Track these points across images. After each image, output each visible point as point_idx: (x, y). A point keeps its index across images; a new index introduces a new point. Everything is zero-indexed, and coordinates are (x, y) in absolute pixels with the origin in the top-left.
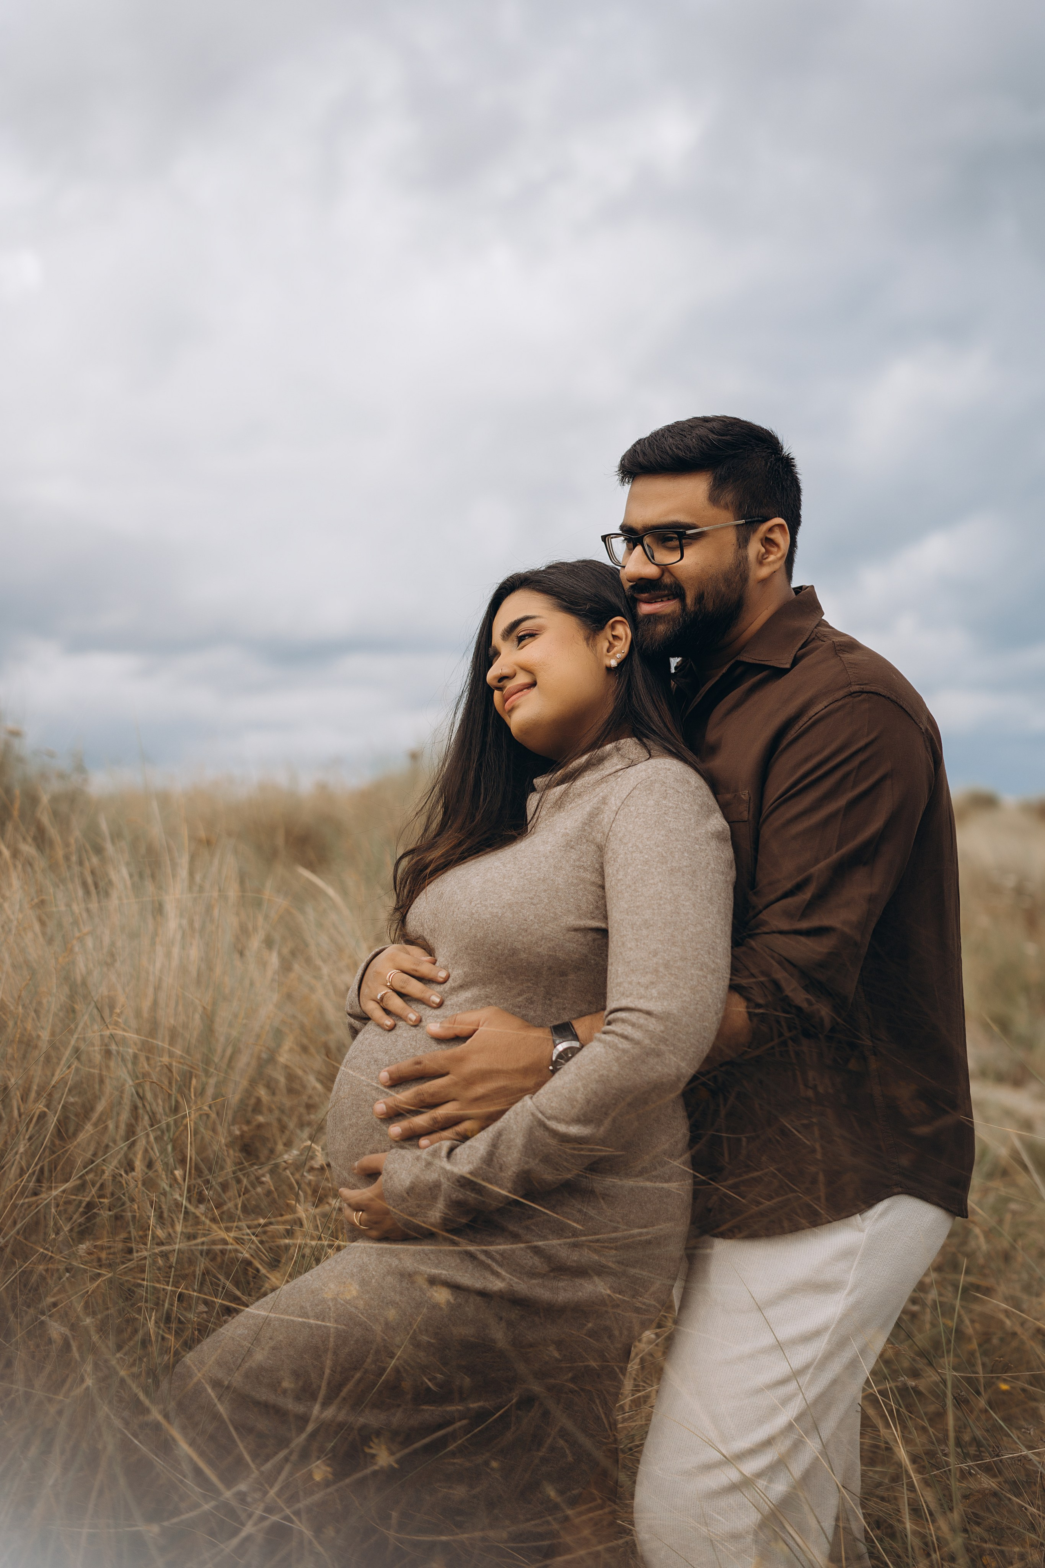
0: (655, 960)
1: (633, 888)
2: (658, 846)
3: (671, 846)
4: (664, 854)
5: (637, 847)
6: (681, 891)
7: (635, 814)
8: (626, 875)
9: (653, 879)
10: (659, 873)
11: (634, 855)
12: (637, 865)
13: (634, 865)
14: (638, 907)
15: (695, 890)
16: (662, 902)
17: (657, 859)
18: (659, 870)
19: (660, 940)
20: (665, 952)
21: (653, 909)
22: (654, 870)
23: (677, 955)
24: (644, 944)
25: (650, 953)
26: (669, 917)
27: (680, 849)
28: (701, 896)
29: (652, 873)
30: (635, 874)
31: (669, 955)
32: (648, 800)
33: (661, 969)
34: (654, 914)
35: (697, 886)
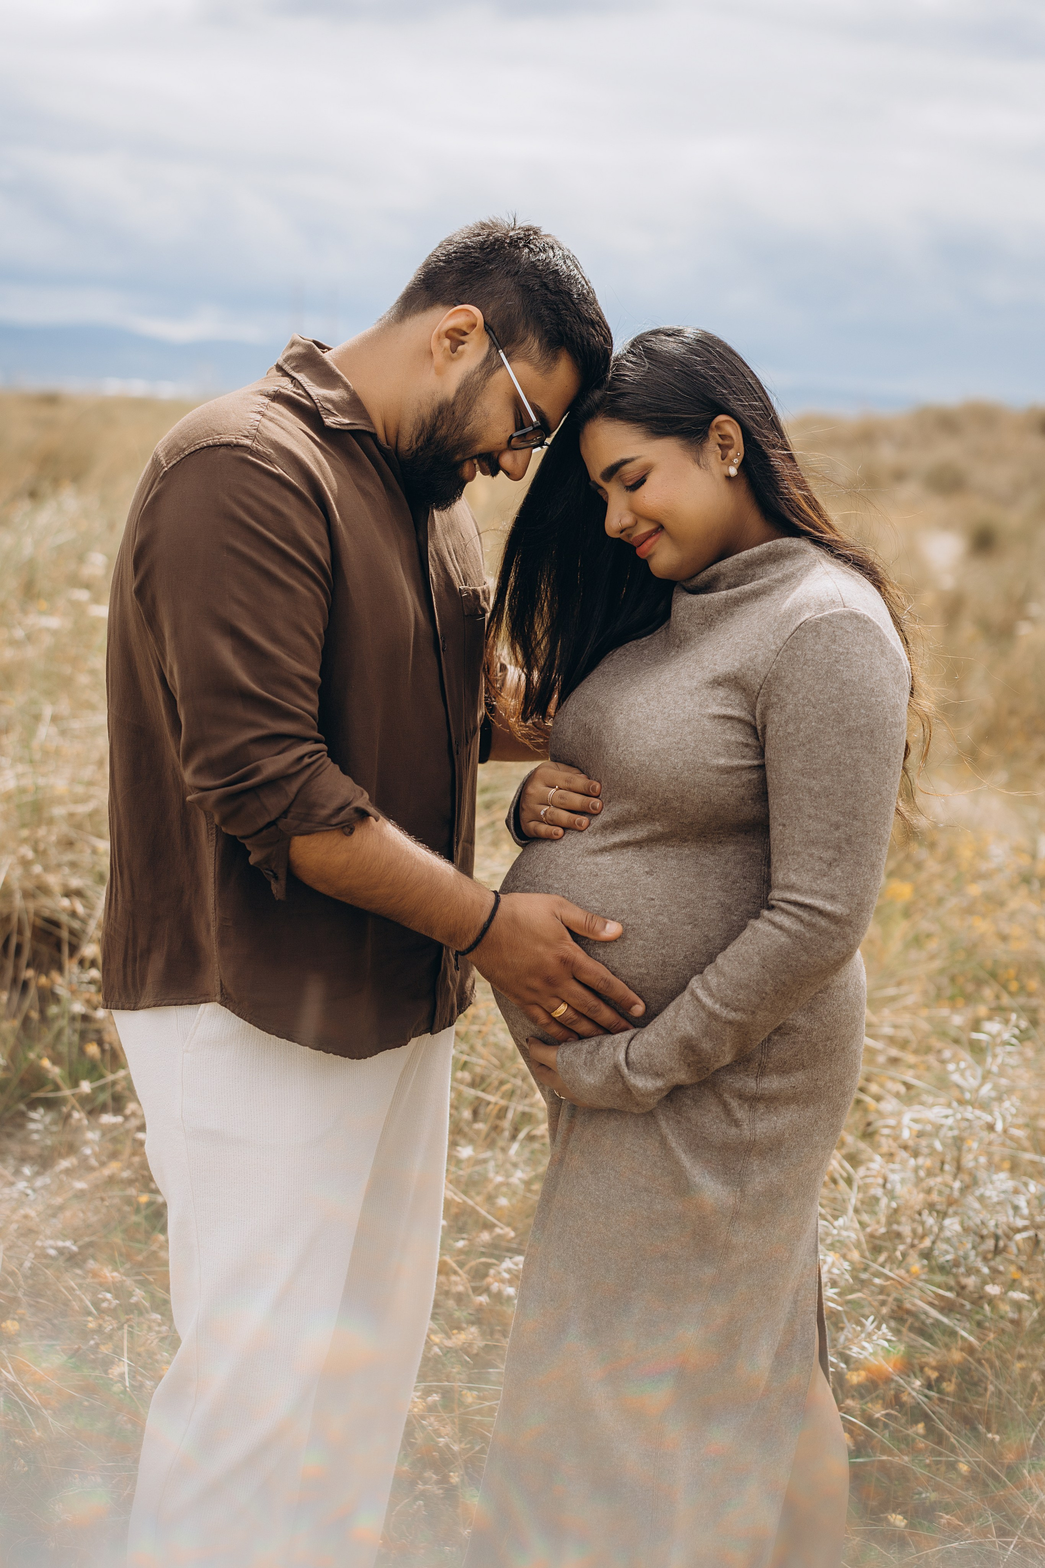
0: (837, 834)
1: (808, 747)
2: (832, 702)
3: (846, 702)
4: (841, 712)
5: (809, 701)
6: (861, 755)
7: (802, 660)
8: (798, 730)
9: (829, 740)
10: (836, 734)
11: (807, 709)
12: (811, 722)
13: (807, 721)
14: (815, 771)
15: (874, 753)
16: (841, 768)
17: (833, 717)
18: (836, 730)
19: (840, 812)
20: (846, 827)
21: (833, 776)
22: (830, 729)
23: (859, 830)
24: (824, 814)
25: (831, 825)
26: (850, 787)
27: (856, 706)
28: (880, 759)
29: (829, 733)
30: (809, 732)
31: (851, 829)
32: (816, 644)
33: (843, 845)
34: (832, 781)
35: (876, 748)
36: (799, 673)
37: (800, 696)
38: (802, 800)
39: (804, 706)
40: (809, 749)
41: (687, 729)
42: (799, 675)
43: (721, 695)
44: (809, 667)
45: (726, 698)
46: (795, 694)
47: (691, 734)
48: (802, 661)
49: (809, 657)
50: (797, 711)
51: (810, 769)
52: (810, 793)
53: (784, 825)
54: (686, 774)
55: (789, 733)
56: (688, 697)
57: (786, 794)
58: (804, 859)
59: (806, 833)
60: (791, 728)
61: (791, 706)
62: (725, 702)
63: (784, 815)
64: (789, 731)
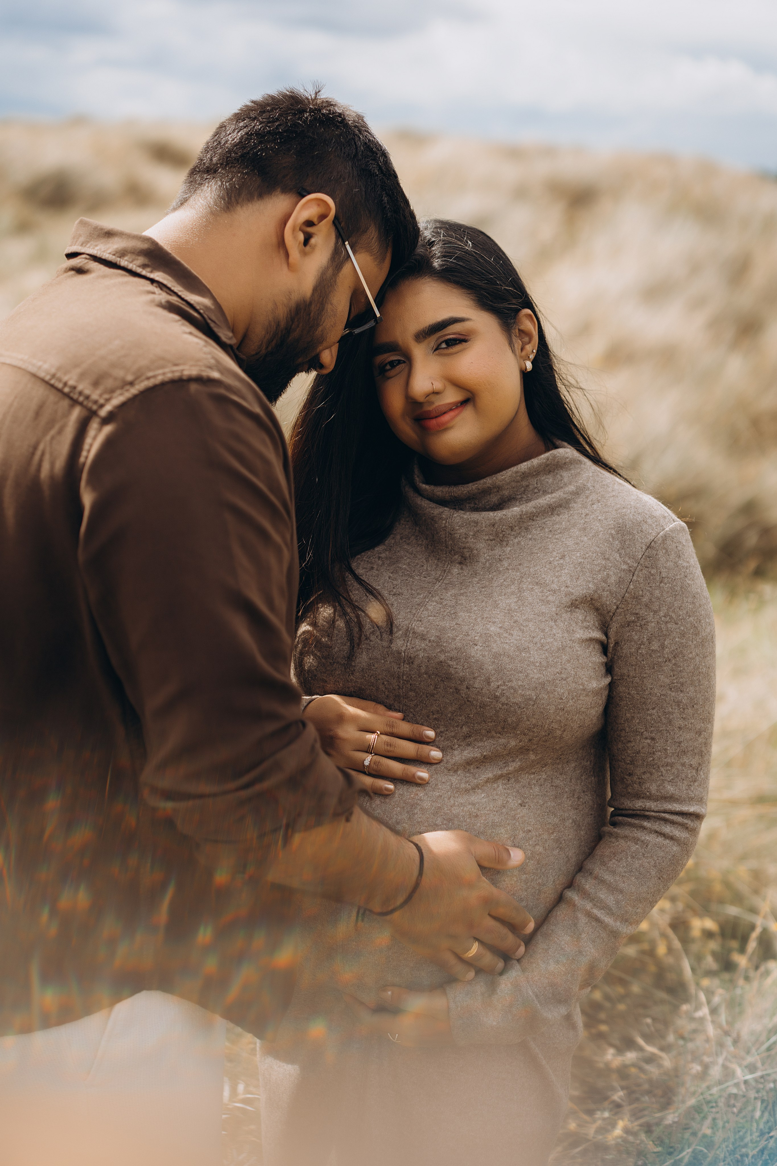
36: (657, 592)
37: (662, 614)
38: (672, 713)
39: (667, 622)
40: (675, 664)
41: (565, 658)
42: (657, 593)
43: (580, 618)
44: (666, 584)
45: (585, 620)
46: (655, 612)
47: (569, 661)
48: (658, 579)
49: (664, 575)
50: (660, 629)
51: (677, 683)
52: (679, 706)
53: (653, 739)
54: (571, 702)
55: (653, 650)
56: (552, 623)
57: (653, 709)
58: (677, 769)
59: (677, 744)
60: (655, 646)
61: (653, 624)
62: (585, 624)
63: (652, 729)
64: (653, 648)
